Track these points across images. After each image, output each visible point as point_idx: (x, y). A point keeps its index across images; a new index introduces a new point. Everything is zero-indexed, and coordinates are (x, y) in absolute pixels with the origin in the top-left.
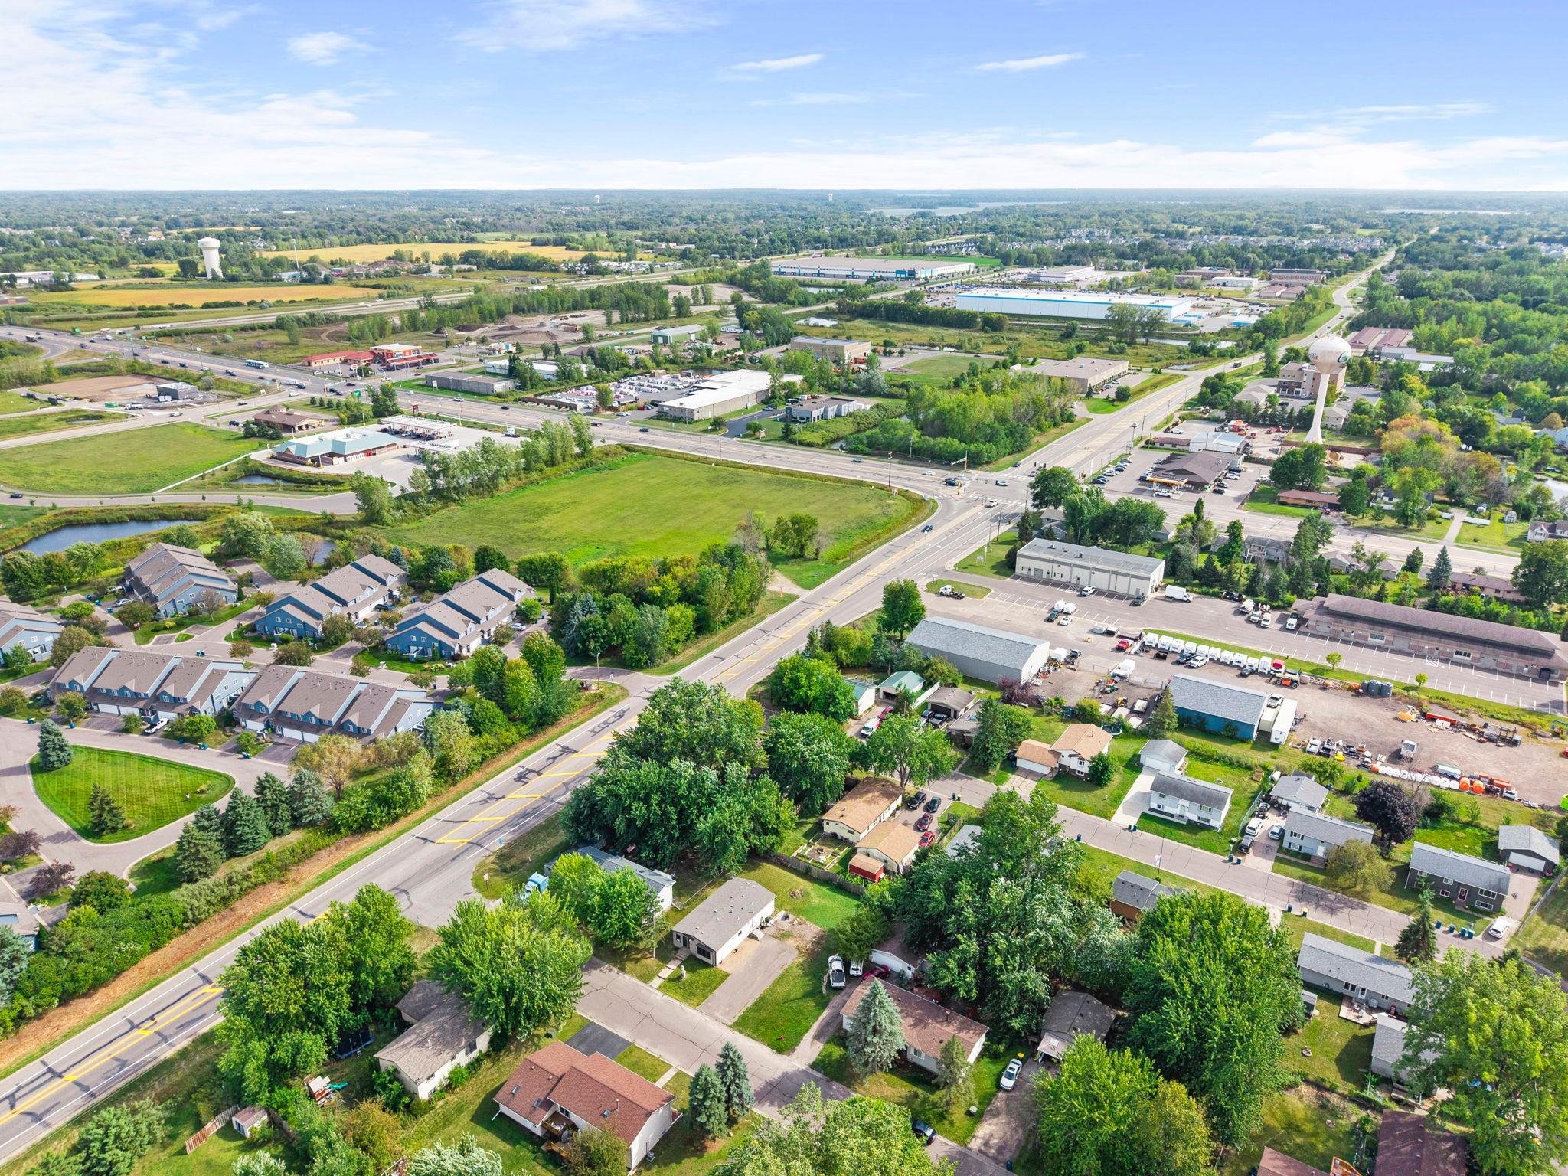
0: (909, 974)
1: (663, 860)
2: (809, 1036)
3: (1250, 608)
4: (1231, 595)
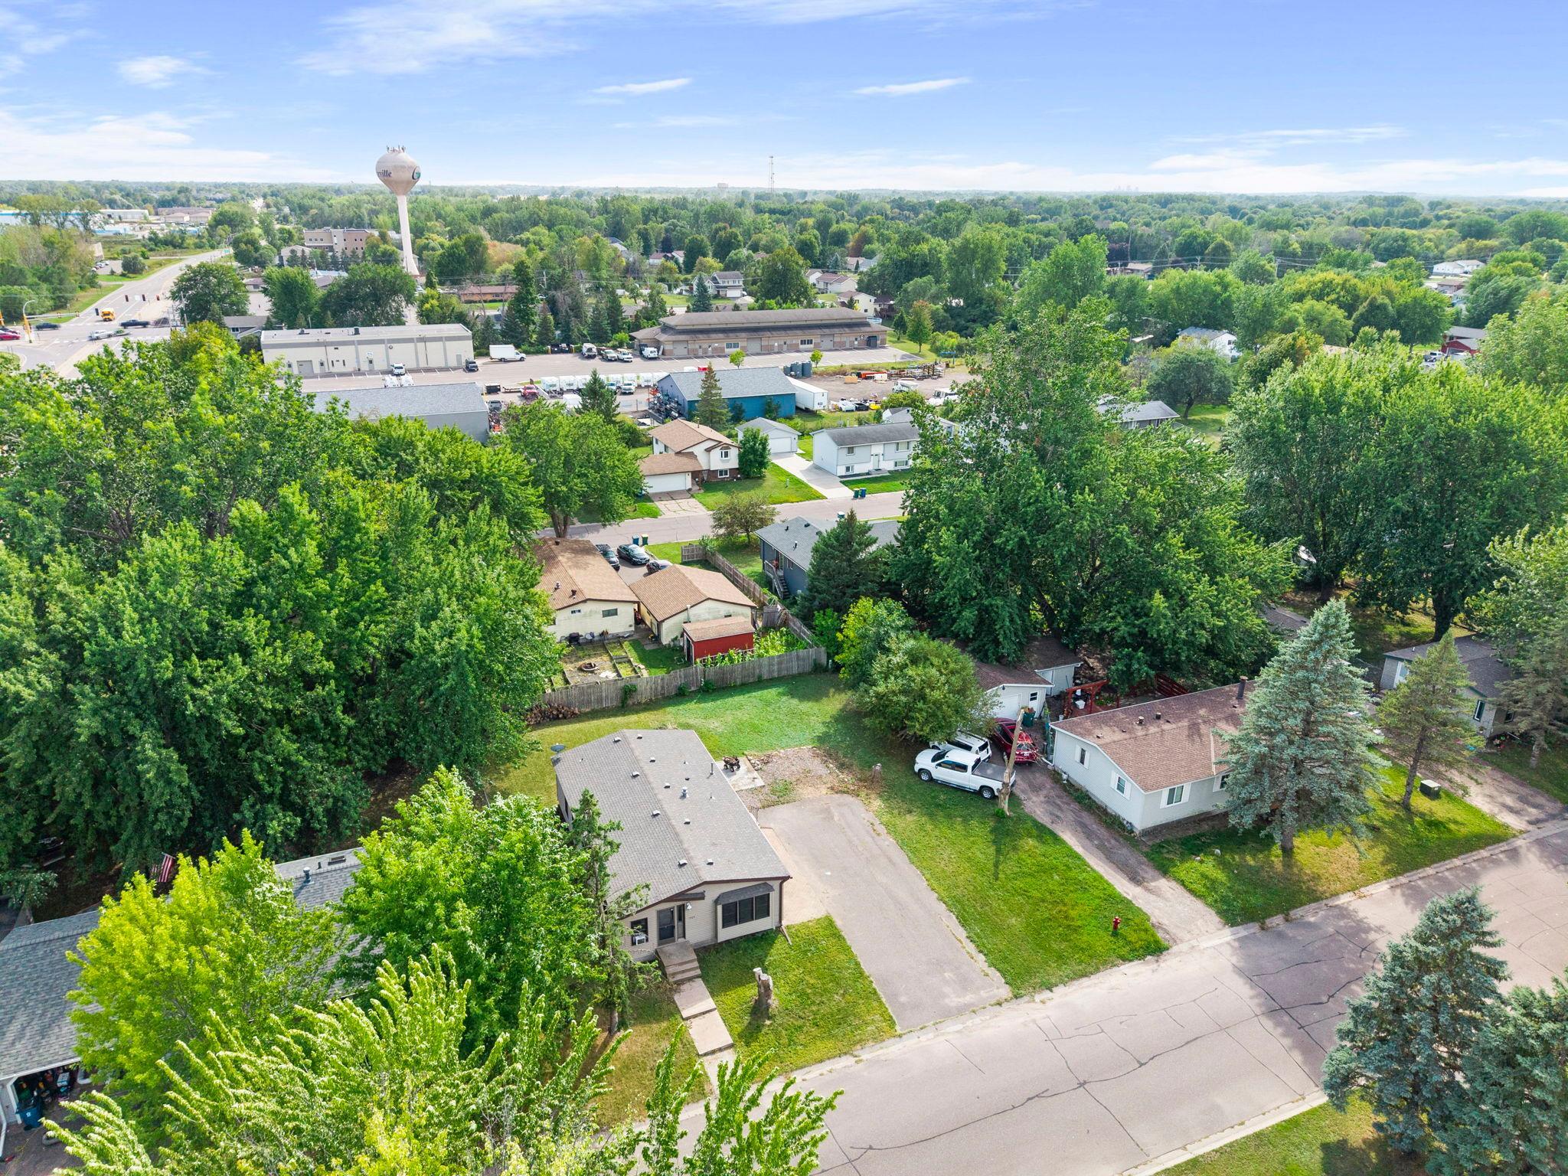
0: (1036, 706)
1: (334, 816)
2: (1122, 886)
3: (594, 350)
4: (557, 346)
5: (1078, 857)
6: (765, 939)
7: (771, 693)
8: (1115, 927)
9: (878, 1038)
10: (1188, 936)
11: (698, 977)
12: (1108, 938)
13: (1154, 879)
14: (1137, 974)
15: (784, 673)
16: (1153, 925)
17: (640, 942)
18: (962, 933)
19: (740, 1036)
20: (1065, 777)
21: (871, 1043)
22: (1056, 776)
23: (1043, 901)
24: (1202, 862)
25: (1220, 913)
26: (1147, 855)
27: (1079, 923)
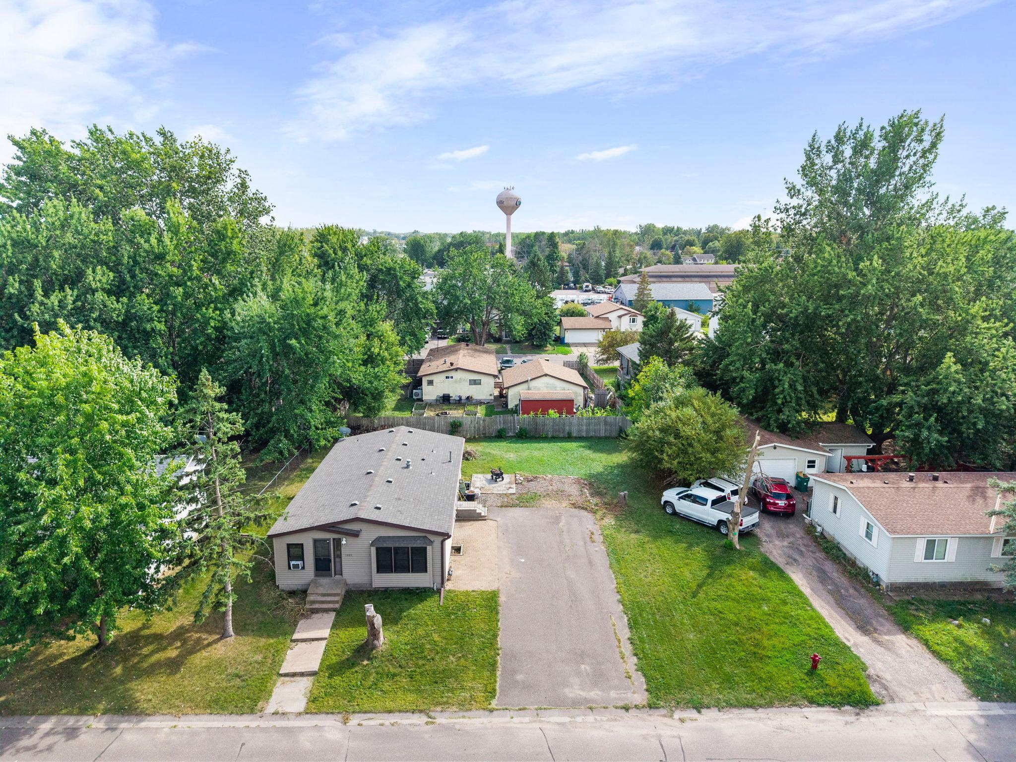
2: (845, 632)
3: (590, 287)
4: (568, 285)
5: (800, 594)
6: (421, 594)
7: (574, 445)
8: (814, 667)
9: (464, 706)
10: (914, 697)
11: (334, 610)
12: (798, 674)
13: (889, 633)
14: (823, 721)
15: (592, 434)
16: (869, 677)
17: (296, 566)
18: (625, 633)
19: (329, 667)
20: (819, 529)
21: (454, 708)
22: (810, 529)
23: (736, 624)
24: (960, 626)
25: (967, 681)
26: (888, 609)
27: (769, 654)
